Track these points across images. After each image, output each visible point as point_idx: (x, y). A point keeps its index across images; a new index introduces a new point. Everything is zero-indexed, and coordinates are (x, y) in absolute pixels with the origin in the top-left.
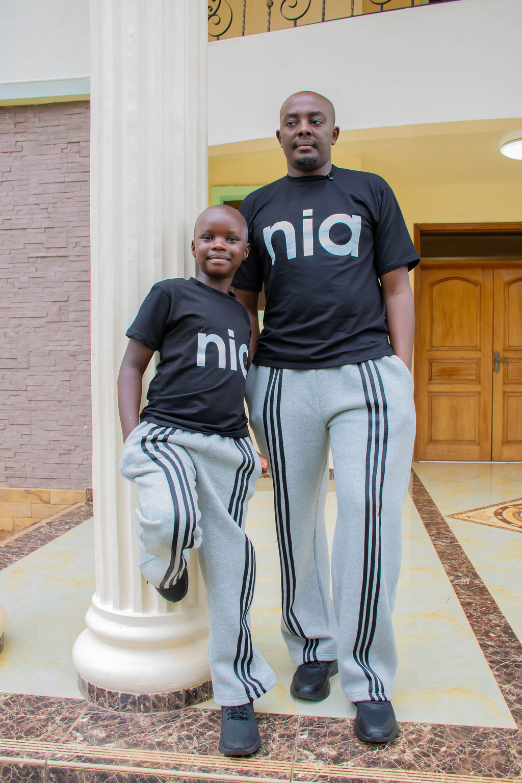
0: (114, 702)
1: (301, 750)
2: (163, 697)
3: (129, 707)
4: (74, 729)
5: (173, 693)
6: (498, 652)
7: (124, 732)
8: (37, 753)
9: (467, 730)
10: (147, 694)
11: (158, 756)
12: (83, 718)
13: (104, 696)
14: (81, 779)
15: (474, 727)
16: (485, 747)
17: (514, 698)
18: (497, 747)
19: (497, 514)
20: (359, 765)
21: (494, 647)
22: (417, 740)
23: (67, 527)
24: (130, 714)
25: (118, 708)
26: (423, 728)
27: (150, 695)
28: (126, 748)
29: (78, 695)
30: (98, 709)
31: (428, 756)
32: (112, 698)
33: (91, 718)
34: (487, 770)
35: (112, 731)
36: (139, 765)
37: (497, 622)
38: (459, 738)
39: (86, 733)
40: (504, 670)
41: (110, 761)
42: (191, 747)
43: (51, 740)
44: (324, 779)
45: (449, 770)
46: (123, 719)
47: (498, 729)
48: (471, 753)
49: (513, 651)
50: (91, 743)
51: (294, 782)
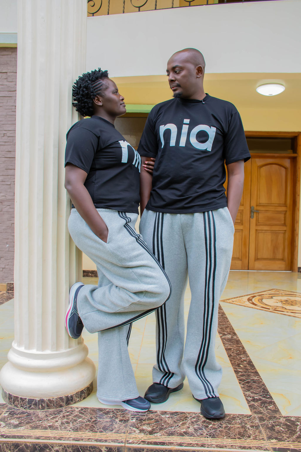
0: (24, 404)
1: (132, 428)
2: (53, 400)
5: (59, 398)
6: (244, 375)
7: (29, 420)
10: (43, 399)
11: (49, 433)
12: (5, 414)
13: (18, 401)
14: (3, 448)
15: (228, 414)
16: (233, 424)
17: (251, 399)
18: (240, 424)
19: (249, 300)
20: (164, 435)
21: (242, 372)
22: (196, 421)
24: (33, 411)
25: (26, 407)
26: (200, 415)
27: (45, 399)
28: (30, 429)
29: (2, 401)
30: (14, 408)
31: (202, 429)
32: (23, 402)
33: (10, 413)
34: (233, 436)
35: (22, 420)
36: (38, 438)
37: (245, 359)
39: (7, 422)
40: (247, 384)
41: (21, 437)
42: (69, 428)
44: (144, 442)
45: (213, 436)
46: (29, 413)
47: (241, 415)
48: (225, 428)
49: (252, 374)
50: (10, 428)
51: (127, 445)
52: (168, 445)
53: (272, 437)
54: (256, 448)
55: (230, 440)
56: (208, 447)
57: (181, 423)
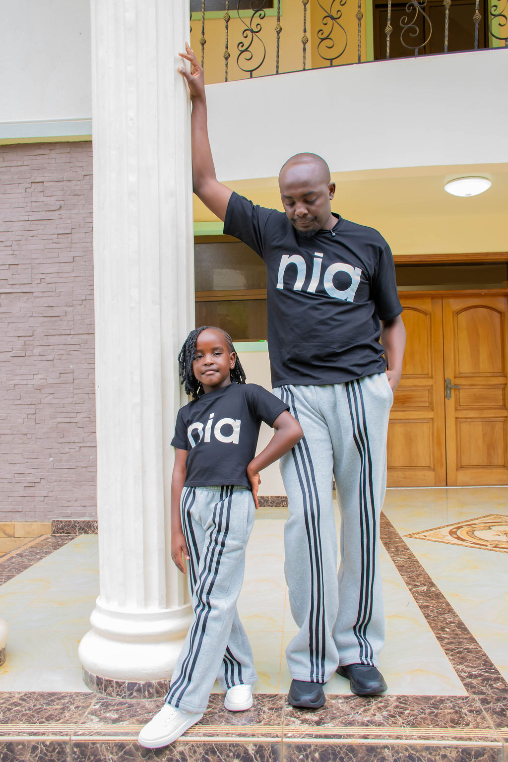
0: (121, 691)
1: (288, 718)
2: (165, 683)
3: (135, 694)
4: (88, 714)
6: (452, 643)
7: (133, 713)
8: (61, 732)
9: (427, 699)
10: (151, 681)
12: (95, 705)
14: (101, 750)
15: (433, 696)
16: (441, 709)
17: (466, 675)
18: (452, 708)
19: (451, 533)
20: (338, 725)
21: (449, 639)
22: (385, 707)
23: (38, 557)
24: (136, 700)
25: (125, 696)
26: (390, 698)
27: (153, 682)
28: (138, 724)
29: (86, 690)
30: (107, 698)
31: (395, 717)
32: (119, 687)
33: (102, 705)
34: (443, 724)
35: (123, 713)
37: (452, 620)
38: (420, 704)
39: (100, 716)
40: (458, 655)
41: (127, 734)
43: (71, 723)
44: (310, 736)
45: (413, 725)
46: (130, 704)
47: (453, 697)
48: (430, 714)
49: (465, 641)
50: (107, 723)
51: (285, 740)
52: (347, 738)
53: (503, 725)
54: (479, 739)
55: (438, 730)
56: (406, 739)
57: (362, 709)
